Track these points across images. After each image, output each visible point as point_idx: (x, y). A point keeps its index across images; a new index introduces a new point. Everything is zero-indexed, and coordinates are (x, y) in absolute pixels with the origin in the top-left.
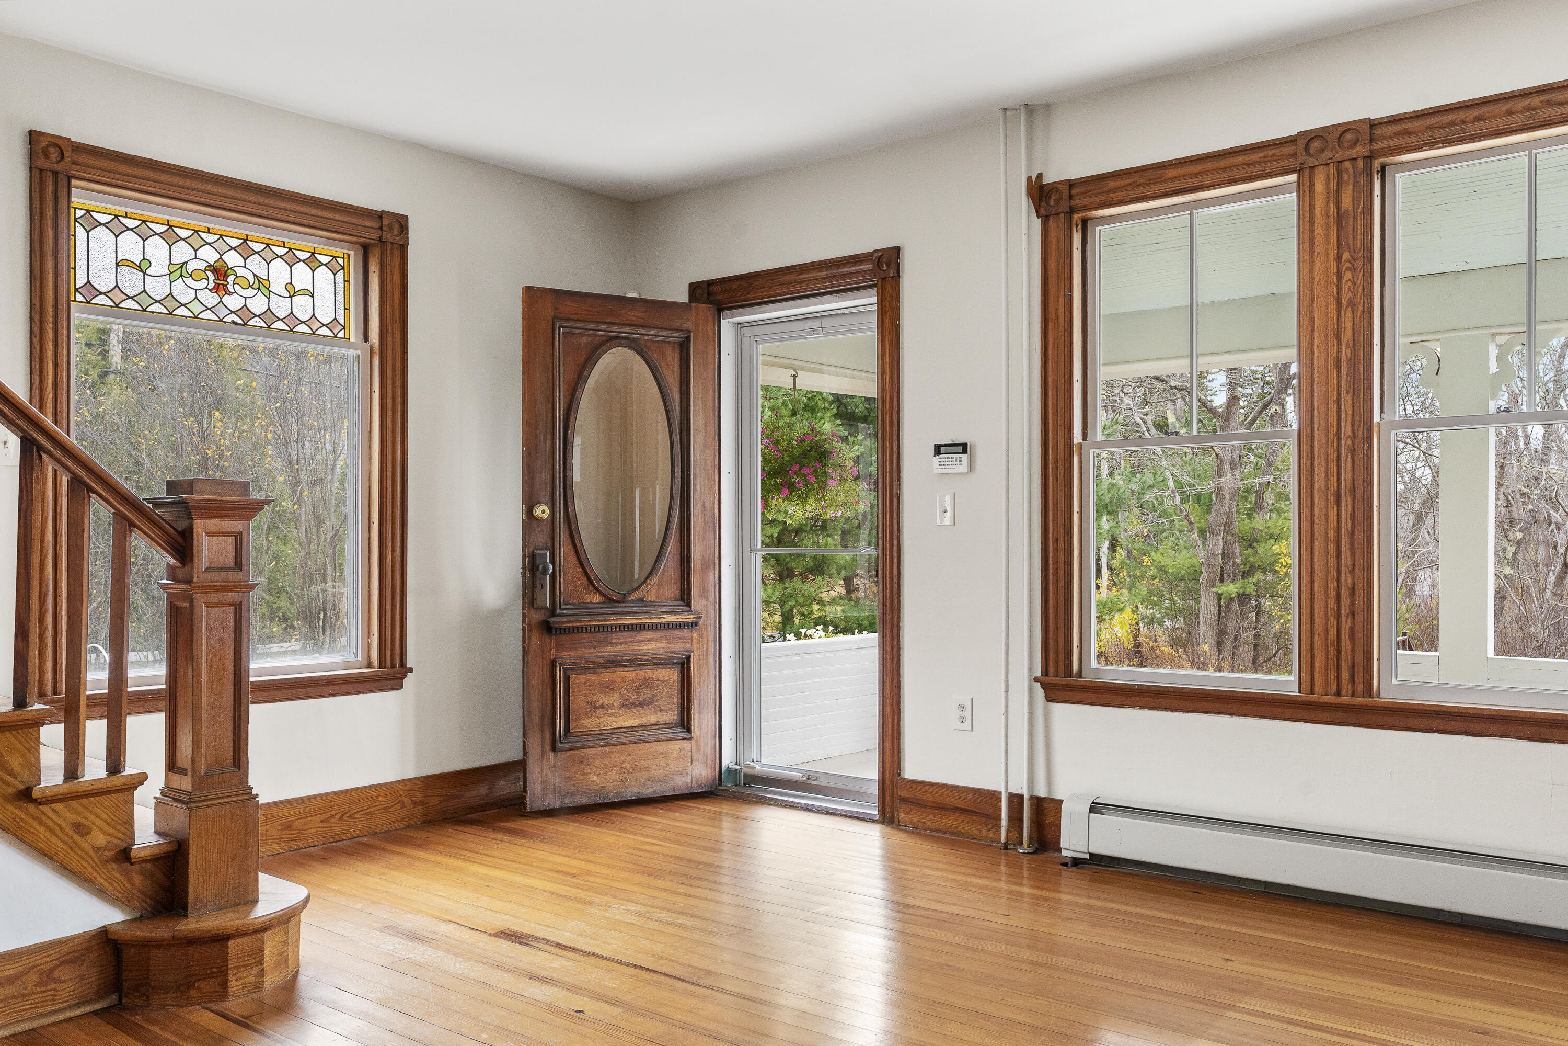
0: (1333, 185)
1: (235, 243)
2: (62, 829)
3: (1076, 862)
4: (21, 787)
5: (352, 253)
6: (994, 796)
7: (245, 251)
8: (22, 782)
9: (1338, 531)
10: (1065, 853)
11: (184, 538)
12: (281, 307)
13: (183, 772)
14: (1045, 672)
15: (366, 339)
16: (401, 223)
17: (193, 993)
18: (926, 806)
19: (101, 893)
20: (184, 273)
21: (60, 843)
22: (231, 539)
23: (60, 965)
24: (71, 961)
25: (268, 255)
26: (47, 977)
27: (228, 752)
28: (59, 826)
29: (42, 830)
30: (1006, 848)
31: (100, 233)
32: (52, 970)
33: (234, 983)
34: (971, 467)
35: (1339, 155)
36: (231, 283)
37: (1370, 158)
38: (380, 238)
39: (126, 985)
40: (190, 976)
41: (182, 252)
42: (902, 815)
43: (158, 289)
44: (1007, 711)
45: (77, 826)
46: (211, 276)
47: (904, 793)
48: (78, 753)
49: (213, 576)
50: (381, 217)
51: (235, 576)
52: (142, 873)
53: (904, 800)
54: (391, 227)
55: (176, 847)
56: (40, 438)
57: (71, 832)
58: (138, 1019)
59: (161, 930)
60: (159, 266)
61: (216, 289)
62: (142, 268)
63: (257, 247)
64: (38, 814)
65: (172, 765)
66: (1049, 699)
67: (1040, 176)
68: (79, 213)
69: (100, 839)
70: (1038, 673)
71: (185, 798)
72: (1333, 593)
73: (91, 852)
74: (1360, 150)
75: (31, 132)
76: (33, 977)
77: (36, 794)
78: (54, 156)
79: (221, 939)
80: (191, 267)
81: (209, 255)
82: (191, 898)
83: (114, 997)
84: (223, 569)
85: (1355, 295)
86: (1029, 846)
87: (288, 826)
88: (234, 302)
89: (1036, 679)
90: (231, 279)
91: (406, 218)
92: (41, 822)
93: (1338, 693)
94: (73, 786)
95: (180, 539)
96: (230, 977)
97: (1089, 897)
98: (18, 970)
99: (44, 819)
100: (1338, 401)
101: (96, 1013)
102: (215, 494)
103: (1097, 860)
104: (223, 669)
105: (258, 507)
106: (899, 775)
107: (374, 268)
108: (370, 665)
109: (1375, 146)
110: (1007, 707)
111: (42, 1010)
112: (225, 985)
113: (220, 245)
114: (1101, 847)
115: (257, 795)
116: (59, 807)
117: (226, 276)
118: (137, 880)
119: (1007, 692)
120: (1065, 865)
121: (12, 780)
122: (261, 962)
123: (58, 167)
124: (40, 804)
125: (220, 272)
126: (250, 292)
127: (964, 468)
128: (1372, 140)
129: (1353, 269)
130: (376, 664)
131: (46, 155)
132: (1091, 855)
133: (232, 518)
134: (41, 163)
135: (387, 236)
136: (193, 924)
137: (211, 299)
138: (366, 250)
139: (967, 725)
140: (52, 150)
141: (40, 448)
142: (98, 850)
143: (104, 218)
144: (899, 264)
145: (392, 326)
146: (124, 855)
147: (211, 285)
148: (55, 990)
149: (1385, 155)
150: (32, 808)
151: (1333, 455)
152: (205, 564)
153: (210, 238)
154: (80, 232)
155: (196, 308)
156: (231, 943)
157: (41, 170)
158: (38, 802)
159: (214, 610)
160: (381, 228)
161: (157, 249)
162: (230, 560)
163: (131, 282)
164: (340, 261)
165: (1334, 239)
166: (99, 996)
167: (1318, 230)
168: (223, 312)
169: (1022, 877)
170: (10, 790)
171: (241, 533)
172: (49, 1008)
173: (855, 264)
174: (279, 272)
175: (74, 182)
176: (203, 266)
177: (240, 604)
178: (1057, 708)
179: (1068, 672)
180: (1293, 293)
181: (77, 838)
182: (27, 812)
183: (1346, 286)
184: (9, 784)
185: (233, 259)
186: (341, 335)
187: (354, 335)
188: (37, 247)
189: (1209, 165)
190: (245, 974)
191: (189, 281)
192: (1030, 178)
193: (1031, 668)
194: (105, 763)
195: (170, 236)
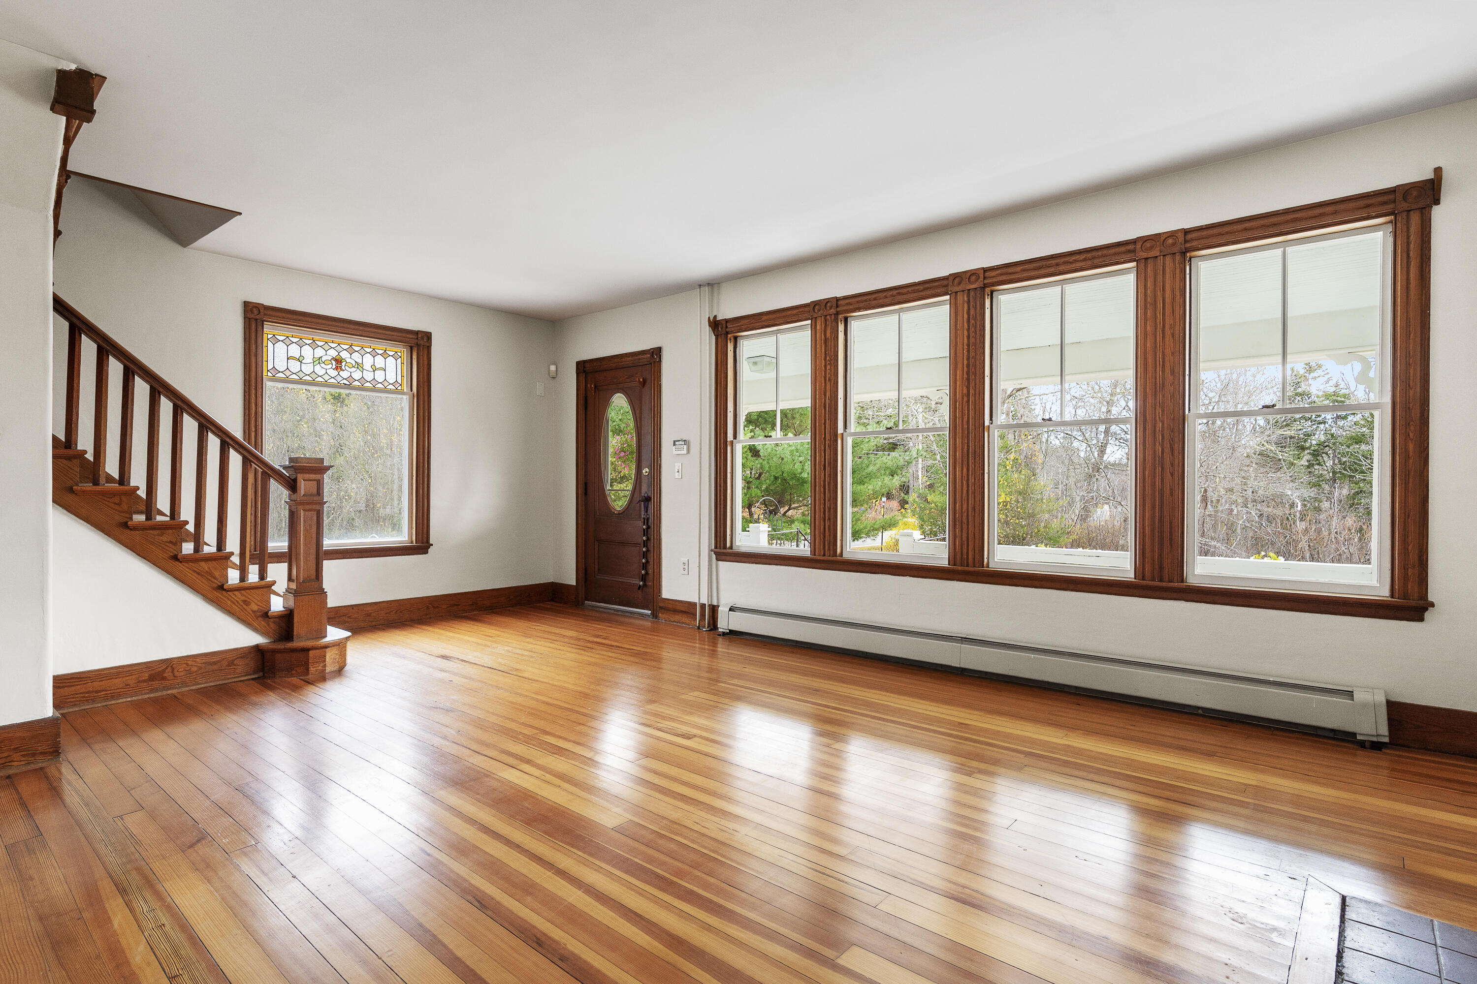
0: (823, 326)
1: (345, 347)
2: (238, 602)
3: (724, 634)
4: (220, 584)
5: (405, 350)
6: (695, 604)
7: (351, 351)
8: (220, 582)
9: (824, 481)
10: (720, 630)
11: (294, 483)
12: (369, 376)
13: (293, 581)
14: (716, 547)
15: (412, 391)
16: (428, 336)
17: (294, 672)
18: (670, 610)
19: (256, 630)
20: (320, 362)
21: (237, 608)
22: (315, 482)
23: (238, 658)
24: (241, 657)
25: (363, 352)
26: (231, 663)
27: (313, 573)
28: (237, 601)
29: (229, 602)
30: (699, 628)
31: (280, 345)
32: (233, 661)
33: (312, 669)
34: (688, 451)
35: (825, 313)
36: (344, 366)
37: (837, 314)
38: (417, 343)
39: (266, 668)
40: (292, 665)
41: (319, 352)
42: (660, 615)
43: (307, 369)
44: (700, 565)
45: (244, 602)
46: (334, 363)
47: (661, 605)
48: (245, 571)
49: (305, 498)
50: (417, 333)
51: (316, 498)
52: (274, 622)
53: (661, 608)
54: (422, 338)
55: (289, 612)
56: (228, 440)
57: (242, 604)
58: (269, 681)
59: (281, 646)
60: (308, 358)
61: (337, 368)
62: (300, 360)
63: (357, 349)
64: (227, 595)
65: (290, 579)
66: (717, 560)
67: (715, 317)
68: (270, 336)
69: (255, 607)
70: (713, 547)
71: (293, 592)
72: (822, 510)
73: (251, 613)
74: (833, 311)
75: (245, 302)
76: (225, 663)
77: (225, 587)
78: (256, 312)
79: (306, 650)
80: (323, 359)
81: (333, 353)
82: (295, 633)
83: (261, 674)
84: (312, 495)
85: (831, 376)
86: (708, 627)
87: (369, 615)
88: (345, 374)
89: (712, 551)
90: (343, 364)
91: (431, 333)
92: (228, 599)
93: (824, 555)
94: (243, 584)
95: (292, 482)
96: (310, 666)
97: (728, 649)
98: (218, 659)
99: (230, 598)
100: (825, 424)
101: (253, 679)
102: (307, 463)
103: (732, 632)
104: (311, 538)
105: (328, 468)
106: (660, 596)
107: (415, 357)
108: (412, 542)
109: (838, 309)
110: (699, 563)
111: (229, 677)
112: (308, 669)
113: (339, 348)
114: (733, 627)
115: (326, 592)
116: (236, 593)
117: (341, 362)
118: (272, 625)
119: (700, 556)
120: (720, 635)
121: (216, 581)
122: (325, 661)
123: (257, 317)
124: (228, 591)
125: (338, 361)
126: (353, 369)
127: (685, 452)
128: (837, 307)
129: (830, 364)
130: (414, 542)
131: (252, 311)
132: (730, 630)
133: (315, 473)
134: (249, 315)
135: (421, 342)
136: (296, 644)
137: (334, 373)
138: (411, 348)
139: (686, 572)
140: (254, 309)
141: (228, 444)
142: (254, 612)
143: (281, 338)
144: (660, 356)
145: (423, 384)
146: (266, 615)
147: (334, 367)
148: (234, 668)
149: (845, 313)
150: (224, 593)
151: (823, 448)
152: (302, 493)
153: (333, 345)
154: (270, 345)
155: (326, 377)
156: (311, 652)
157: (249, 319)
158: (227, 591)
159: (307, 513)
160: (417, 339)
161: (307, 351)
162: (315, 491)
163: (294, 366)
164: (399, 354)
165: (823, 350)
166: (254, 673)
167: (818, 346)
168: (339, 379)
169: (704, 641)
170: (215, 585)
171: (319, 480)
172: (232, 676)
173: (643, 354)
174: (368, 360)
175: (265, 323)
176: (330, 358)
177: (319, 510)
178: (720, 563)
179: (725, 547)
180: (809, 374)
181: (244, 606)
182: (222, 594)
183: (828, 371)
184: (214, 582)
185: (345, 355)
186: (399, 388)
187: (406, 389)
188: (247, 353)
189: (778, 315)
190: (317, 665)
191: (323, 365)
192: (709, 318)
193: (710, 545)
194: (258, 576)
195: (313, 345)
